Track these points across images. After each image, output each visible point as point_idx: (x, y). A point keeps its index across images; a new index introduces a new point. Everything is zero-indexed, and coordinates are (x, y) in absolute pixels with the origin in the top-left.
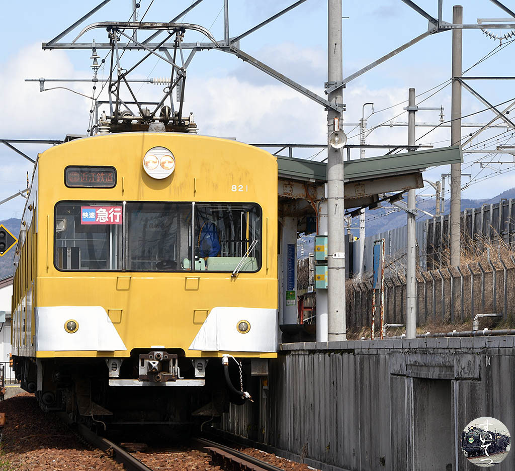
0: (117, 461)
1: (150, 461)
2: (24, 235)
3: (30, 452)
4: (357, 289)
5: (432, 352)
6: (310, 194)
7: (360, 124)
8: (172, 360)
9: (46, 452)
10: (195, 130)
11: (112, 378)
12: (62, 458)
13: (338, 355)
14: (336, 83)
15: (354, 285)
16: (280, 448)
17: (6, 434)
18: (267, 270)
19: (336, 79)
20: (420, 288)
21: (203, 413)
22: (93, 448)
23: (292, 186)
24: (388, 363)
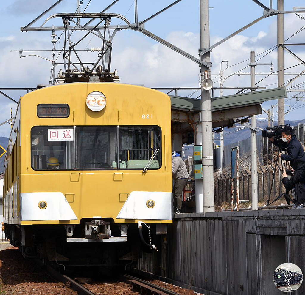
0: (73, 290)
1: (94, 289)
2: (11, 148)
3: (18, 285)
4: (220, 178)
5: (272, 218)
6: (190, 119)
7: (219, 74)
8: (106, 225)
9: (28, 284)
10: (118, 80)
11: (69, 237)
12: (38, 288)
13: (212, 221)
14: (206, 49)
15: (217, 176)
16: (175, 280)
18: (165, 167)
19: (205, 46)
20: (260, 177)
21: (126, 259)
22: (57, 281)
23: (179, 114)
24: (244, 226)
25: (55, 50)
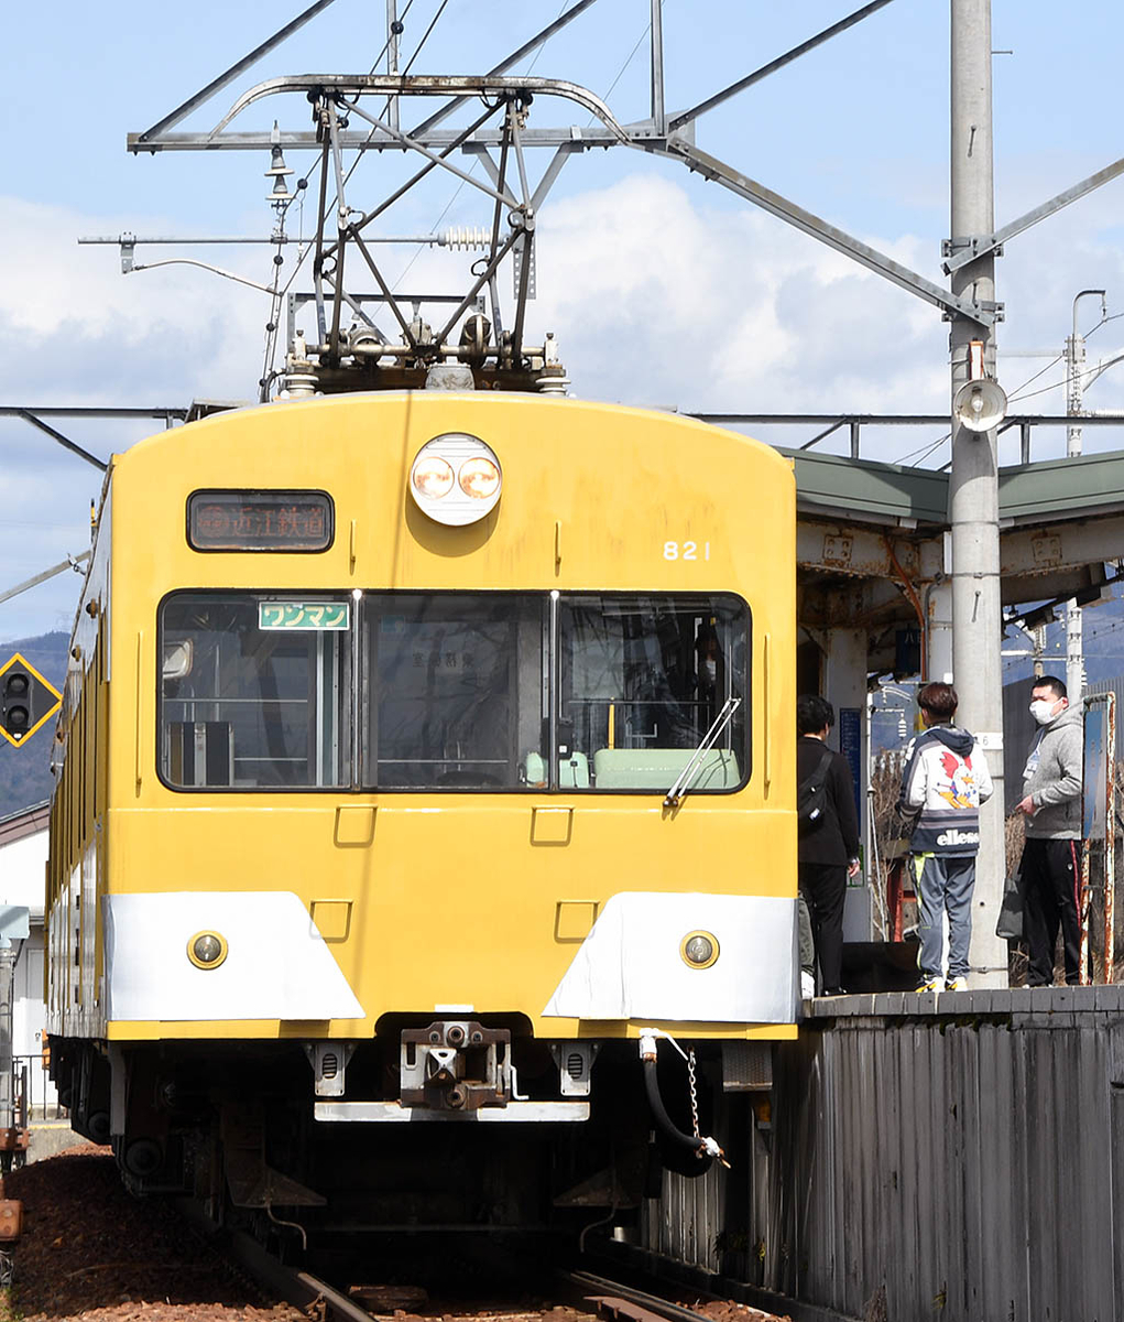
2: (76, 686)
3: (90, 1313)
6: (902, 563)
7: (1066, 353)
8: (494, 1046)
9: (136, 1312)
10: (561, 384)
11: (323, 1099)
13: (968, 1031)
14: (975, 242)
16: (809, 1302)
17: (28, 1263)
18: (767, 785)
19: (976, 228)
21: (585, 1200)
22: (272, 1300)
23: (849, 540)
24: (1104, 1053)
25: (282, 241)
